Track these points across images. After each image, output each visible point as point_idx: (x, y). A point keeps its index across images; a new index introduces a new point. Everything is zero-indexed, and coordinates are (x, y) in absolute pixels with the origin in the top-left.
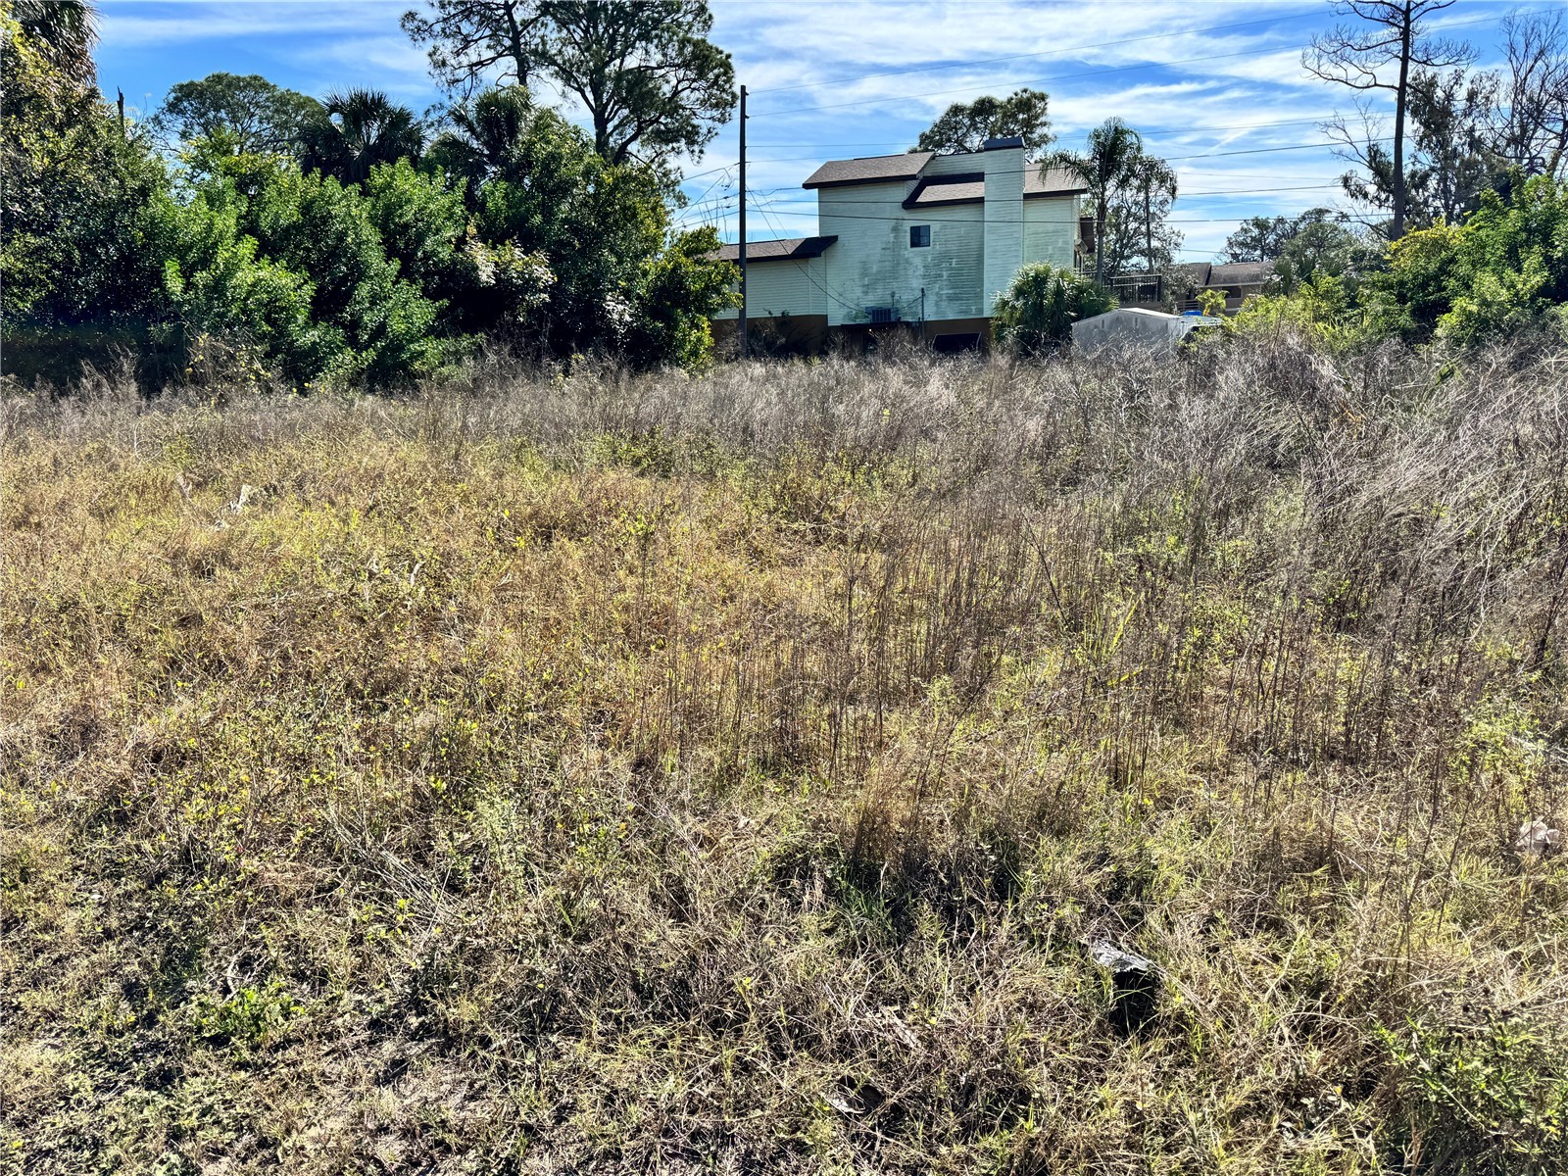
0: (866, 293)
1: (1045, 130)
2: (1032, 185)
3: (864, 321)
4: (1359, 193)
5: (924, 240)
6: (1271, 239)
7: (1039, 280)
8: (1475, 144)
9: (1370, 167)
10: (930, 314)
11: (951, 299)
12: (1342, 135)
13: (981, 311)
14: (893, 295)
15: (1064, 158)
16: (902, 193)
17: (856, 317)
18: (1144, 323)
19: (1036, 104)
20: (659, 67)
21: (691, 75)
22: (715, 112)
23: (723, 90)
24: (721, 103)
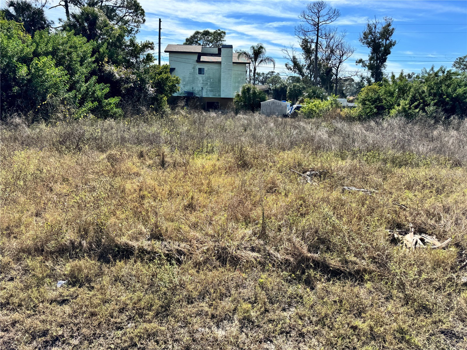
0: (184, 87)
2: (235, 60)
3: (184, 95)
5: (202, 72)
7: (248, 90)
9: (293, 62)
10: (204, 95)
11: (211, 91)
13: (220, 95)
14: (193, 88)
15: (245, 53)
16: (195, 57)
17: (181, 94)
19: (222, 34)
20: (120, 7)
21: (130, 11)
22: (136, 24)
23: (139, 18)
24: (139, 22)
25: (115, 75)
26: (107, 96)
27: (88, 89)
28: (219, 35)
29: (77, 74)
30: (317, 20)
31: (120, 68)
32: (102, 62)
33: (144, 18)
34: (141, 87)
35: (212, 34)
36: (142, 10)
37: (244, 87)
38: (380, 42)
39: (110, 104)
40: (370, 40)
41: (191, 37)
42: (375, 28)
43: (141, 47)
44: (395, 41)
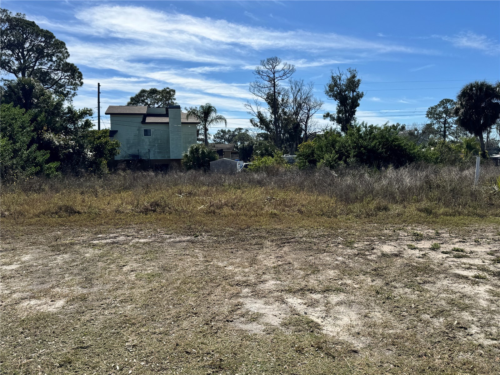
0: (129, 150)
1: (173, 100)
2: (183, 120)
3: (128, 159)
4: (255, 125)
5: (149, 134)
6: (227, 136)
7: (197, 149)
8: (285, 113)
9: (258, 118)
10: (152, 157)
11: (159, 153)
12: (250, 108)
13: (170, 157)
14: (138, 150)
15: (193, 113)
16: (140, 119)
17: (125, 157)
18: (230, 163)
19: (172, 93)
20: (54, 70)
21: (66, 74)
22: (72, 87)
23: (76, 80)
24: (76, 84)
25: (54, 142)
26: (47, 162)
27: (29, 156)
28: (168, 94)
29: (18, 143)
30: (272, 76)
31: (59, 135)
32: (41, 131)
33: (82, 81)
34: (80, 152)
35: (160, 92)
36: (80, 73)
37: (192, 147)
38: (346, 94)
39: (51, 168)
40: (336, 93)
41: (137, 95)
42: (340, 80)
43: (79, 114)
44: (362, 93)
